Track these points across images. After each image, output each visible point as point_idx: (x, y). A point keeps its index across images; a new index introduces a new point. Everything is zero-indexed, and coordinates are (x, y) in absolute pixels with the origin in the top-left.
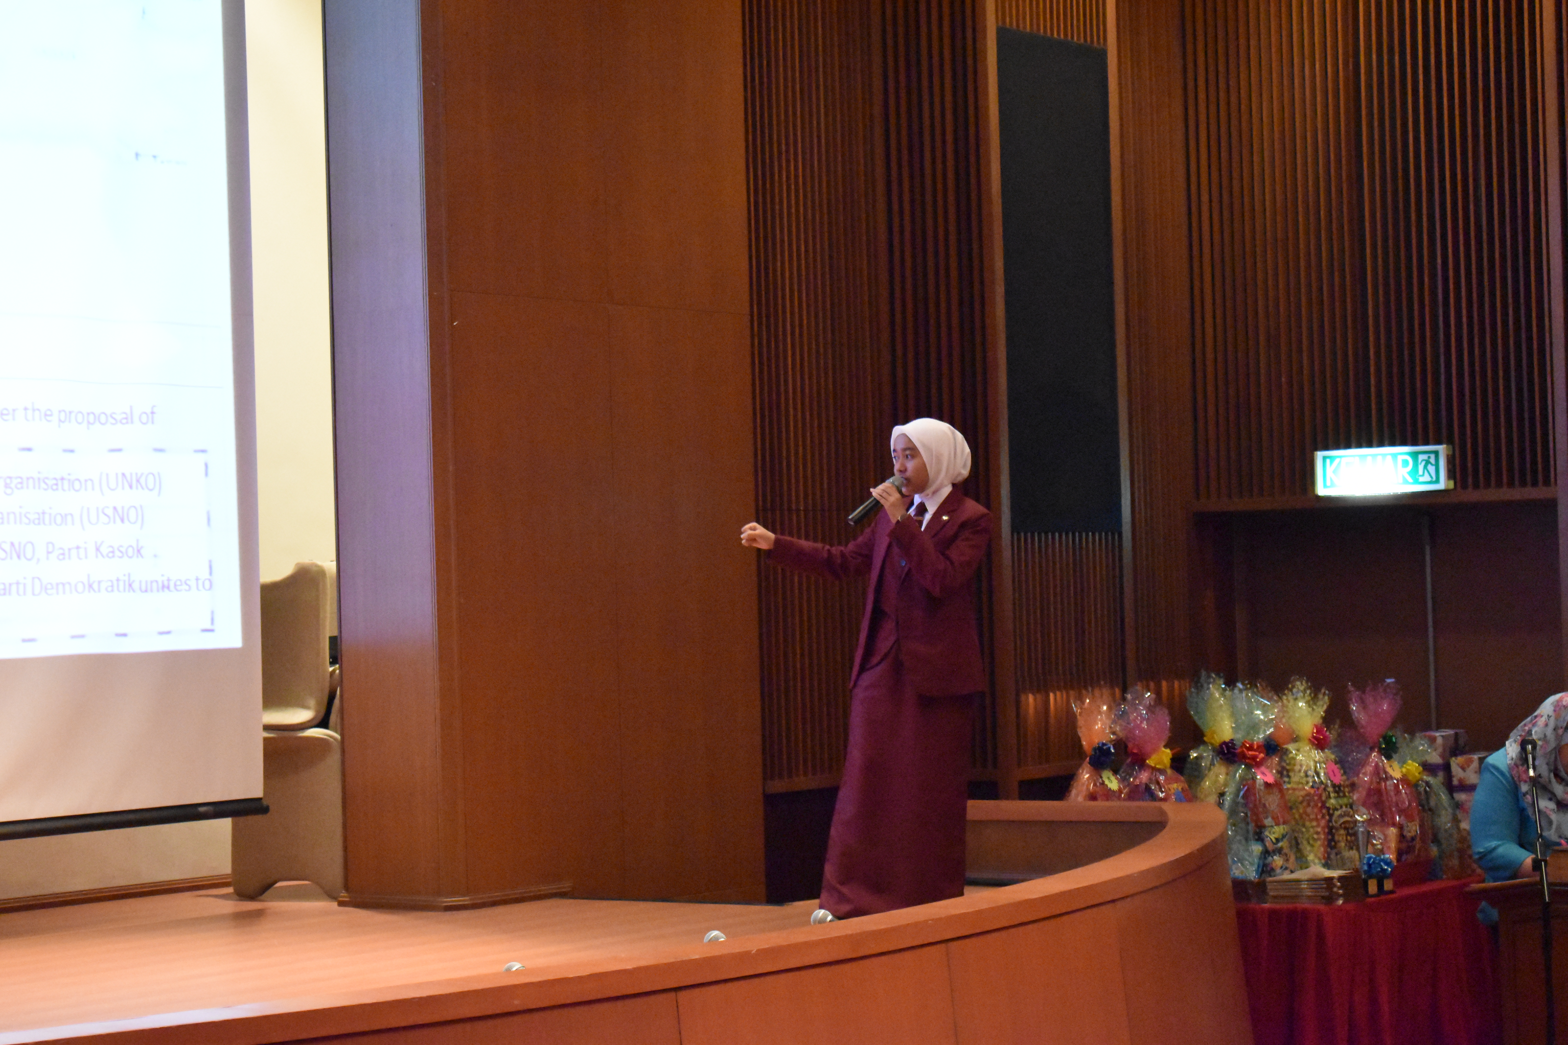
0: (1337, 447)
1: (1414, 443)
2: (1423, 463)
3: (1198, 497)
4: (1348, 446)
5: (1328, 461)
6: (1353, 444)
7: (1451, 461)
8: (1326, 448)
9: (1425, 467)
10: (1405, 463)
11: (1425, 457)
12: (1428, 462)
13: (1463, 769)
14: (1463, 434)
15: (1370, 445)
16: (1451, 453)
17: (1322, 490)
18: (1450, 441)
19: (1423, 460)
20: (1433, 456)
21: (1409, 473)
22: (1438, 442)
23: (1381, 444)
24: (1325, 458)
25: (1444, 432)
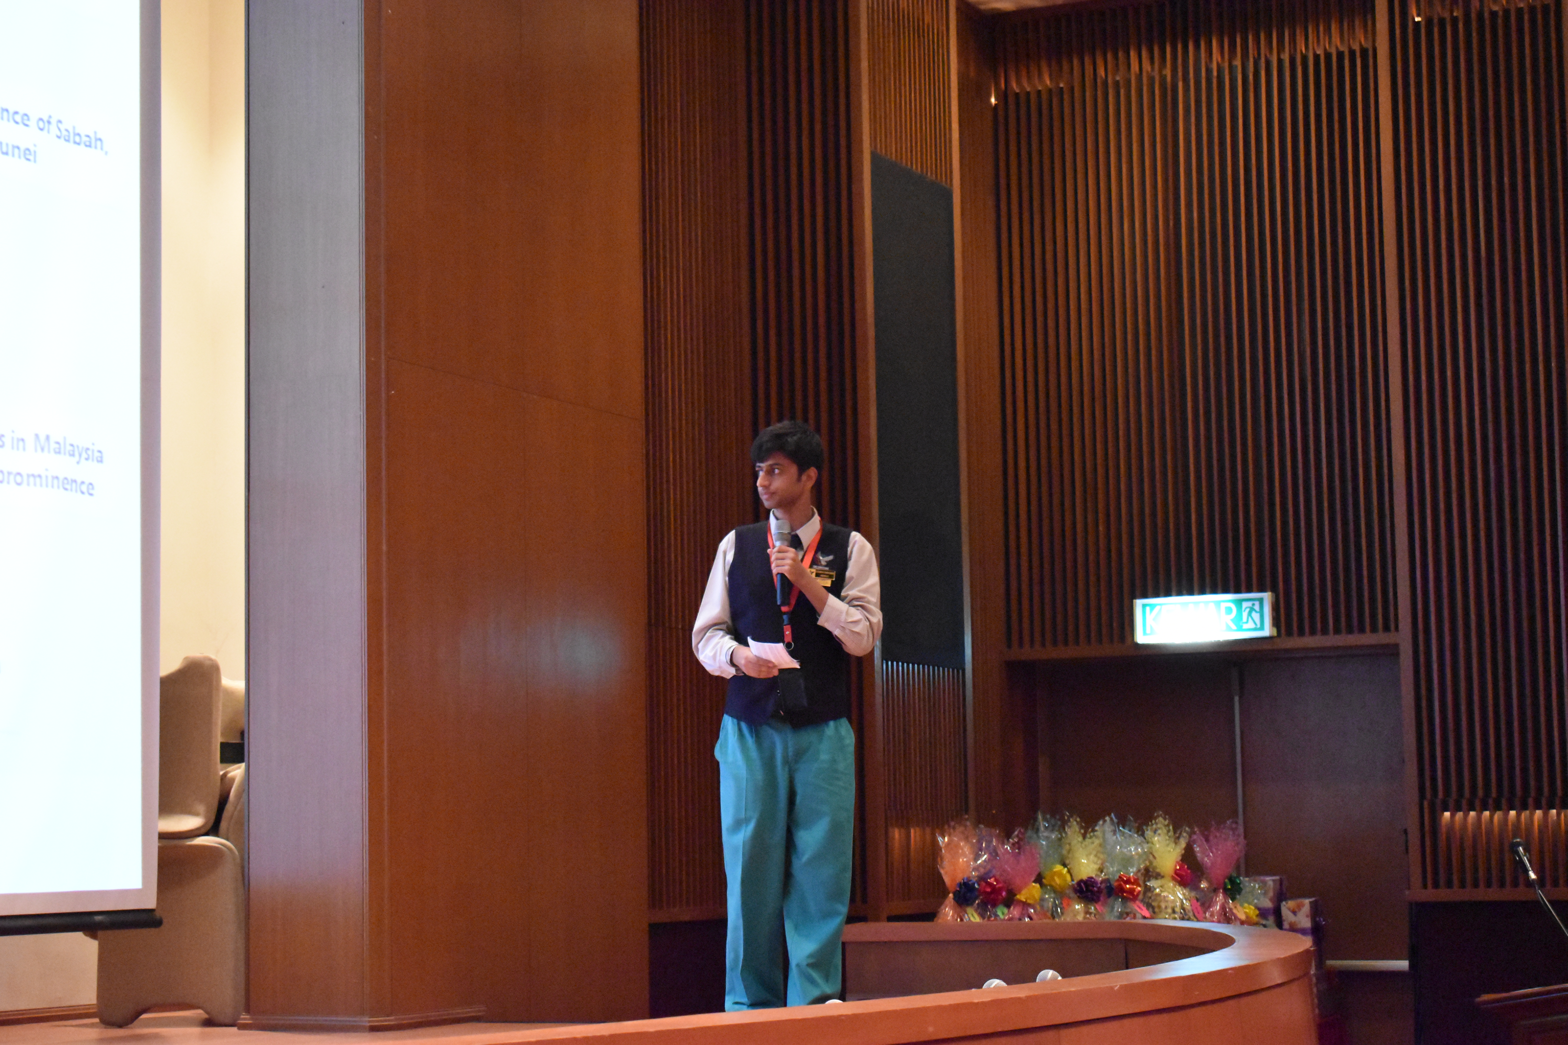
0: (1157, 595)
1: (1237, 591)
2: (1248, 610)
3: (1009, 646)
4: (1168, 594)
5: (1148, 609)
6: (1173, 593)
7: (1275, 608)
8: (1145, 596)
9: (1250, 614)
10: (1229, 610)
11: (1249, 604)
12: (1252, 609)
13: (1294, 913)
14: (1287, 581)
15: (1191, 592)
16: (1274, 600)
17: (1142, 637)
18: (1274, 589)
19: (1246, 608)
20: (1257, 603)
21: (1232, 620)
22: (1262, 589)
23: (1202, 592)
24: (1144, 606)
25: (1268, 580)
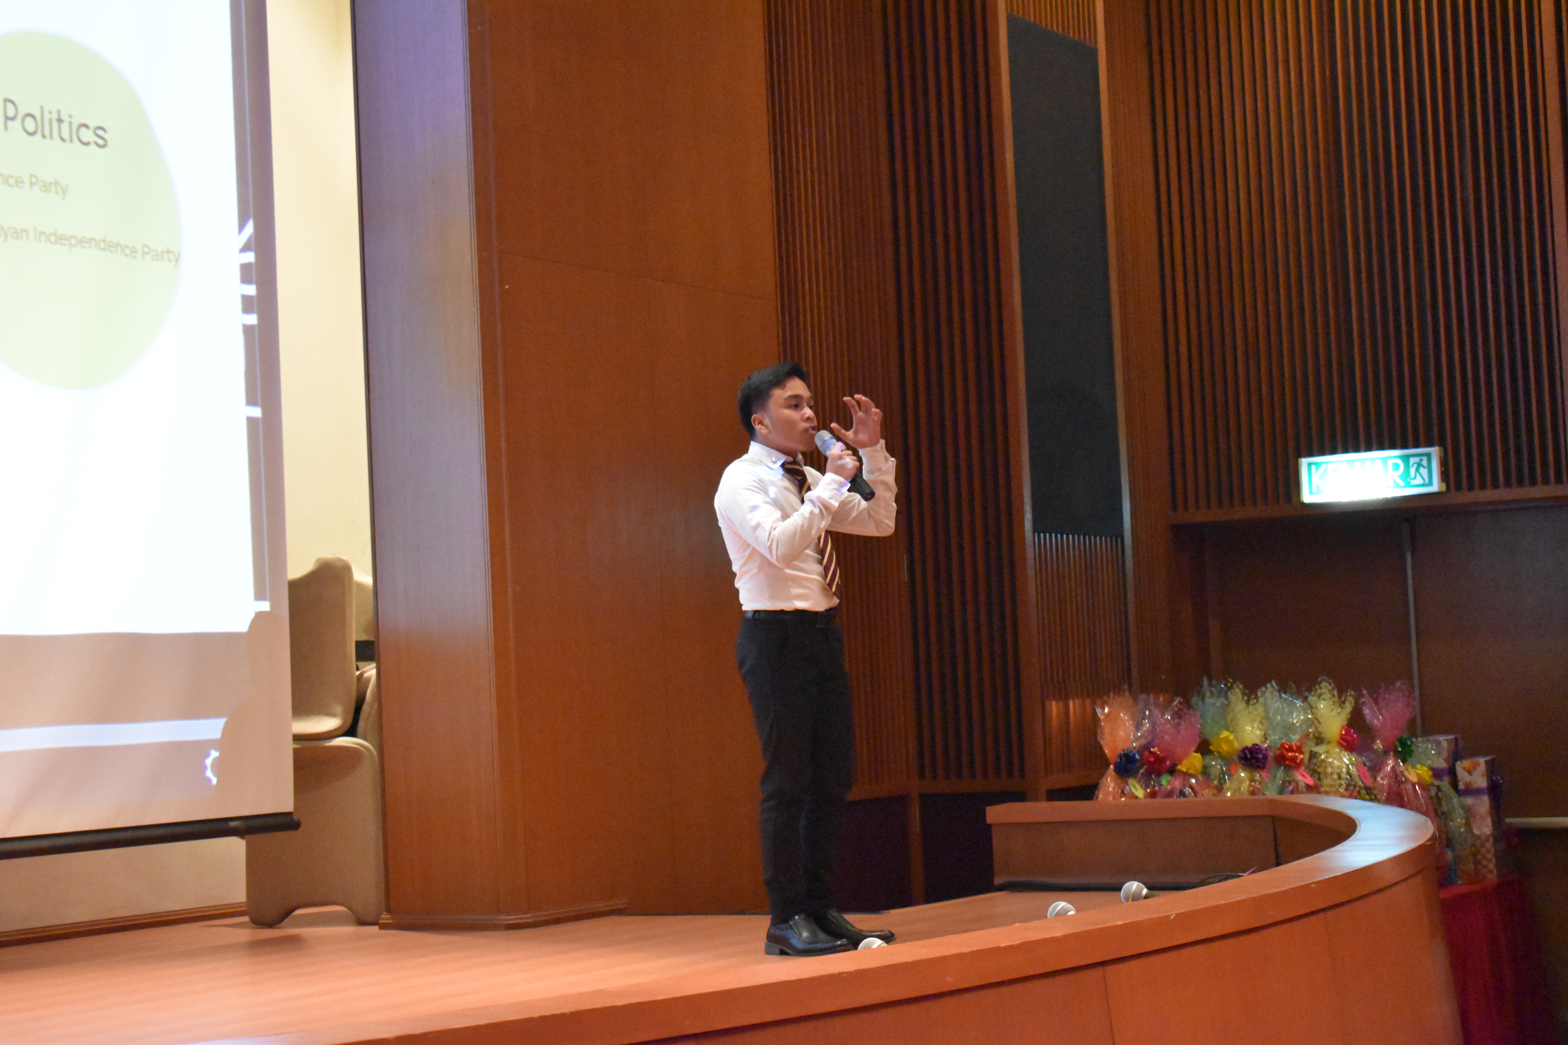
0: (1322, 453)
1: (1404, 446)
2: (1415, 466)
3: (1174, 509)
4: (1333, 451)
5: (1313, 467)
6: (1339, 450)
7: (1444, 464)
8: (1310, 454)
9: (1417, 470)
10: (1396, 466)
11: (1417, 459)
12: (1419, 465)
13: (1470, 772)
14: (1455, 435)
15: (1357, 450)
16: (1442, 454)
17: (1308, 496)
18: (1442, 444)
19: (1414, 464)
20: (1425, 459)
21: (1400, 476)
22: (1430, 444)
23: (1369, 449)
24: (1310, 465)
25: (1436, 434)
